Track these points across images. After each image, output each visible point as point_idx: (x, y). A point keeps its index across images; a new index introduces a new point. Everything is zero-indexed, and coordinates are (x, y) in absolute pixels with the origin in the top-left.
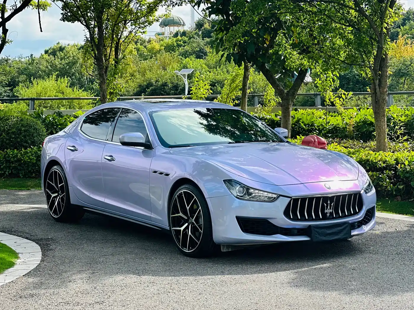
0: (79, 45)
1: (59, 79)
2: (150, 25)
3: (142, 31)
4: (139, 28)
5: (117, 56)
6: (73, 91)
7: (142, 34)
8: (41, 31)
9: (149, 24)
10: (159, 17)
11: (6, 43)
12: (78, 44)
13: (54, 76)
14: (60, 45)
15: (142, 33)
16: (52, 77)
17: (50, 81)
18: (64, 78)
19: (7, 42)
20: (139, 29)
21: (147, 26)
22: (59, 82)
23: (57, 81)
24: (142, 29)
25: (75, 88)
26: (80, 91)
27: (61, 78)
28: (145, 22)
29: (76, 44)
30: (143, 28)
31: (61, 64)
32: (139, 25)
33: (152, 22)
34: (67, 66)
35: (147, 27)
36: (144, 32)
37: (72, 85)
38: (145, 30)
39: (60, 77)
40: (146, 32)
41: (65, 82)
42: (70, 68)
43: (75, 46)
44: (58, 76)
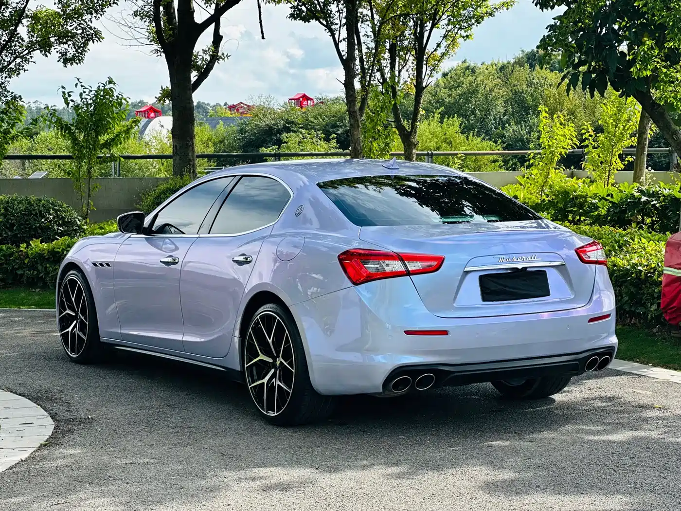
0: (501, 62)
1: (445, 120)
2: (479, 23)
3: (465, 34)
4: (460, 28)
5: (420, 80)
6: (468, 139)
7: (465, 40)
8: (263, 38)
9: (476, 21)
10: (495, 8)
11: (218, 60)
12: (498, 62)
13: (436, 115)
14: (468, 64)
15: (463, 37)
16: (433, 117)
17: (431, 123)
18: (453, 117)
19: (221, 58)
20: (459, 32)
21: (474, 24)
22: (444, 125)
23: (442, 122)
24: (465, 31)
25: (471, 134)
26: (479, 139)
27: (448, 118)
28: (470, 18)
29: (496, 63)
30: (466, 28)
31: (449, 96)
32: (460, 25)
33: (482, 18)
34: (460, 99)
35: (473, 26)
36: (467, 36)
37: (466, 130)
38: (469, 32)
39: (446, 116)
40: (471, 36)
41: (454, 124)
42: (468, 101)
43: (494, 66)
44: (442, 116)
